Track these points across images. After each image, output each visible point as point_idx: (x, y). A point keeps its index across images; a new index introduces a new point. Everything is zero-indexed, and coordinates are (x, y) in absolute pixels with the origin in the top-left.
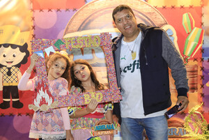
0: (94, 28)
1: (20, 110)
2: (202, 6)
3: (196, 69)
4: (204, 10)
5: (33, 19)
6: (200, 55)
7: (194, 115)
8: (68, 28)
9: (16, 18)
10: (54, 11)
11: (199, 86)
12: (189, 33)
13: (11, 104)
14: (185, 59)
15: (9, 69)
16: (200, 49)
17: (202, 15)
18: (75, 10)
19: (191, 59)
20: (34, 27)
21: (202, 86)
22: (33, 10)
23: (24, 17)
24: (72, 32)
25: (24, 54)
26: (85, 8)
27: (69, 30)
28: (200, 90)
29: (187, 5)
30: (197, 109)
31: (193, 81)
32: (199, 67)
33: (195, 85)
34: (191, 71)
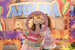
3: (67, 20)
6: (69, 14)
7: (65, 40)
8: (11, 2)
11: (68, 27)
12: (64, 4)
14: (62, 16)
16: (69, 11)
19: (65, 16)
21: (70, 27)
24: (13, 3)
28: (69, 29)
30: (66, 37)
31: (66, 25)
32: (68, 19)
33: (67, 27)
34: (65, 21)
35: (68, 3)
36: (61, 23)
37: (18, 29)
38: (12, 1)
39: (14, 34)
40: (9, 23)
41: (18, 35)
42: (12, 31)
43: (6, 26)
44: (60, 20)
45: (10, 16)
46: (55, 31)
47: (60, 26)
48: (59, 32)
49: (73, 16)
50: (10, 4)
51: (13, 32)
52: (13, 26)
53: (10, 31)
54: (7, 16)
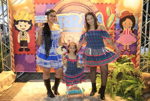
0: (64, 13)
1: (29, 52)
2: (116, 3)
3: (112, 33)
4: (116, 5)
5: (35, 8)
9: (26, 8)
10: (45, 5)
13: (24, 49)
14: (107, 29)
15: (23, 32)
16: (114, 24)
17: (115, 8)
18: (55, 4)
20: (35, 12)
22: (34, 4)
23: (30, 7)
25: (30, 25)
26: (60, 3)
29: (108, 3)
35: (113, 16)
49: (118, 30)
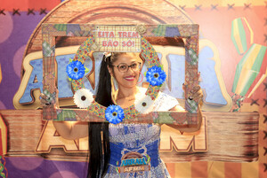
3: (255, 118)
6: (263, 95)
8: (31, 44)
11: (261, 151)
12: (243, 54)
16: (263, 83)
21: (266, 151)
26: (62, 9)
27: (33, 47)
28: (263, 158)
31: (250, 140)
32: (261, 115)
33: (254, 149)
34: (246, 123)
36: (230, 130)
37: (55, 152)
38: (35, 42)
39: (38, 169)
40: (21, 128)
41: (55, 175)
42: (32, 158)
43: (12, 138)
44: (224, 120)
45: (28, 99)
46: (205, 165)
47: (227, 143)
48: (223, 169)
50: (27, 54)
51: (38, 165)
52: (37, 141)
53: (26, 158)
54: (17, 98)
